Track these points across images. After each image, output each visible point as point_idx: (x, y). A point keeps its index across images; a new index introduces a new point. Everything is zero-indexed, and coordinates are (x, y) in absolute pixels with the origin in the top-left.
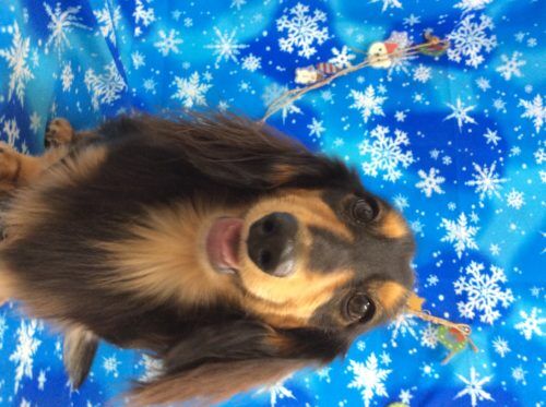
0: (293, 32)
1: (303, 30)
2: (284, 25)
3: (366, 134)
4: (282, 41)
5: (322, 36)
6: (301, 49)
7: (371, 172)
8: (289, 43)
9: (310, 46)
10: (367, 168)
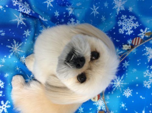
0: (124, 26)
1: (128, 24)
2: (121, 24)
3: (148, 67)
4: (120, 29)
5: (136, 25)
6: (127, 31)
7: (147, 86)
8: (122, 30)
9: (131, 30)
10: (145, 83)
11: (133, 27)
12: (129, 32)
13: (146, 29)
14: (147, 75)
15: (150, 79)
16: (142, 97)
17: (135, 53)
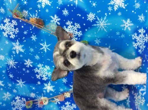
3: (49, 78)
4: (75, 107)
5: (63, 108)
6: (69, 105)
7: (47, 67)
8: (73, 107)
9: (67, 105)
10: (48, 68)
11: (65, 107)
12: (68, 104)
13: (56, 103)
14: (49, 74)
15: (46, 71)
16: (48, 60)
17: (61, 88)
